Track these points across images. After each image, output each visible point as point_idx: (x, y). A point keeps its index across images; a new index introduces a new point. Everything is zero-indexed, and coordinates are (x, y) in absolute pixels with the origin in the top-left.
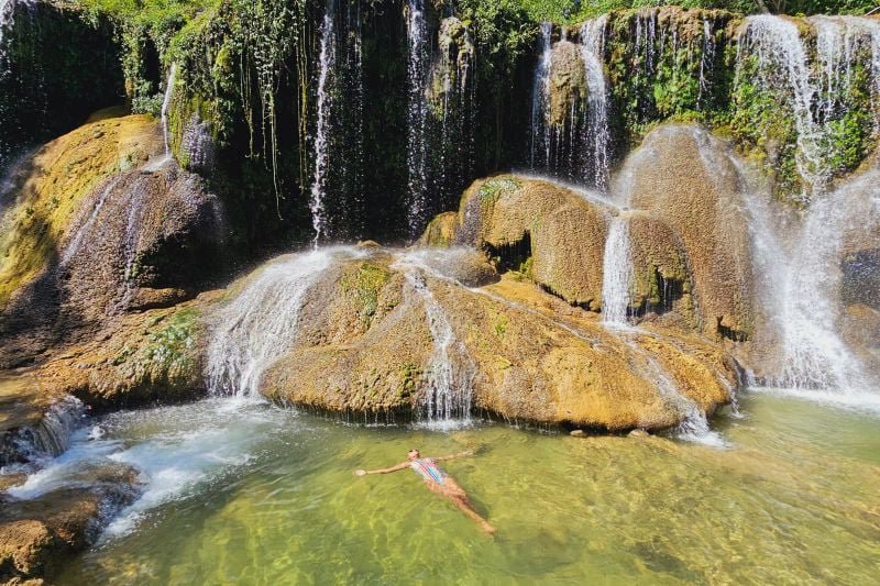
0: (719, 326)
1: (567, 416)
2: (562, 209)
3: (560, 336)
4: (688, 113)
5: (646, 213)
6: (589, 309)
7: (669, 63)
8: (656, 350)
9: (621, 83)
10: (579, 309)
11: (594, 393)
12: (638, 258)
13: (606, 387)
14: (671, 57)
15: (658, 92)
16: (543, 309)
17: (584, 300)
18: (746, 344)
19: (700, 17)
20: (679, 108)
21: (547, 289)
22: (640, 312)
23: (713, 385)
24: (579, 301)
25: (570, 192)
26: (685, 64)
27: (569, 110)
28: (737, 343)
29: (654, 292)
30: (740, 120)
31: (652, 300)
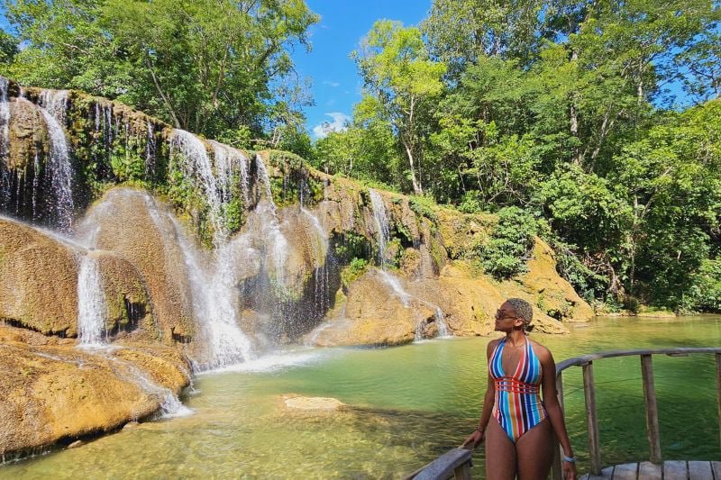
0: (173, 334)
1: (65, 431)
2: (30, 247)
3: (44, 363)
4: (138, 182)
5: (112, 253)
6: (65, 337)
7: (123, 143)
8: (133, 358)
9: (82, 148)
10: (54, 337)
11: (89, 404)
12: (109, 289)
13: (99, 396)
14: (124, 140)
15: (114, 161)
16: (14, 343)
17: (60, 329)
18: (191, 344)
19: (145, 119)
20: (131, 177)
21: (15, 323)
22: (114, 332)
23: (178, 374)
24: (54, 330)
25: (36, 232)
26: (135, 147)
27: (31, 160)
28: (185, 344)
29: (124, 315)
30: (174, 193)
31: (122, 322)
